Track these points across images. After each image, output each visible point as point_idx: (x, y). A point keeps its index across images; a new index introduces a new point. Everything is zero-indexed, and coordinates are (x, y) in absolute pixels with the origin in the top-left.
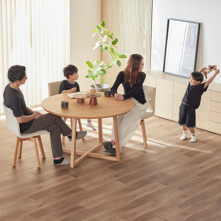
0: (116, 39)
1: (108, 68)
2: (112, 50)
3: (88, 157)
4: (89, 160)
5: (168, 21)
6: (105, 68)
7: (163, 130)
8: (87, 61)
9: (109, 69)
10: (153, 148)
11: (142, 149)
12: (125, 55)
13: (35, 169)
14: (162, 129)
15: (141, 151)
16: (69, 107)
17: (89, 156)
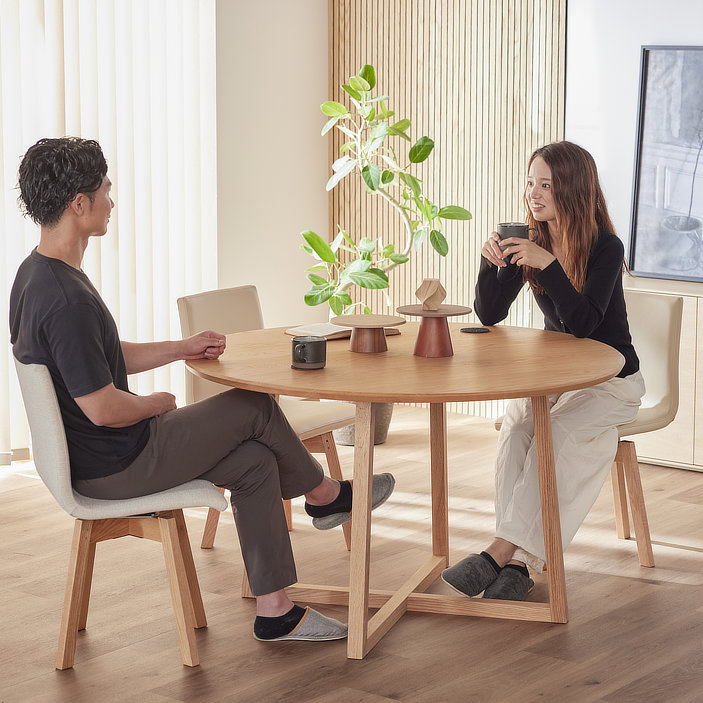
0: (426, 139)
1: (393, 266)
2: (414, 183)
3: (408, 613)
4: (414, 627)
5: (646, 54)
6: (381, 263)
7: (675, 503)
8: (306, 232)
9: (397, 268)
10: (679, 565)
11: (634, 571)
12: (461, 205)
13: (175, 675)
14: (671, 498)
15: (635, 579)
16: (329, 364)
17: (411, 607)
